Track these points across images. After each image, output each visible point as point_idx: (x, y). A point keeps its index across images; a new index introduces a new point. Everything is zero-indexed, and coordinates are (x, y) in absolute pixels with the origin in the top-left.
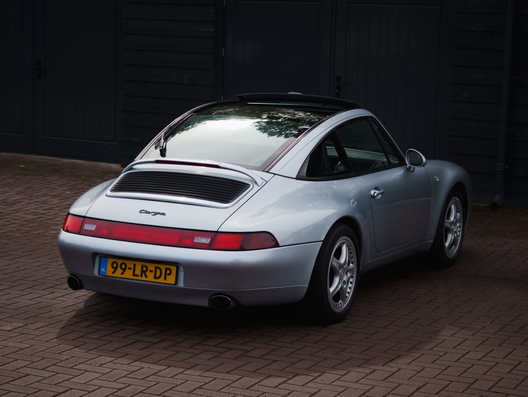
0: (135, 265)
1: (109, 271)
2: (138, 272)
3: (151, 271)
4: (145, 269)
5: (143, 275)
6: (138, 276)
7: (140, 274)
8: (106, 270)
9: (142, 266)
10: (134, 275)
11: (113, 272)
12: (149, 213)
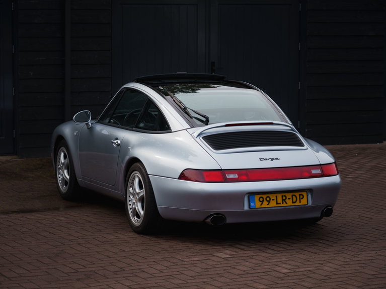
0: (276, 197)
1: (258, 204)
2: (280, 200)
3: (289, 199)
4: (284, 198)
5: (284, 202)
6: (280, 204)
8: (255, 204)
9: (282, 196)
10: (277, 203)
11: (261, 205)
12: (266, 159)
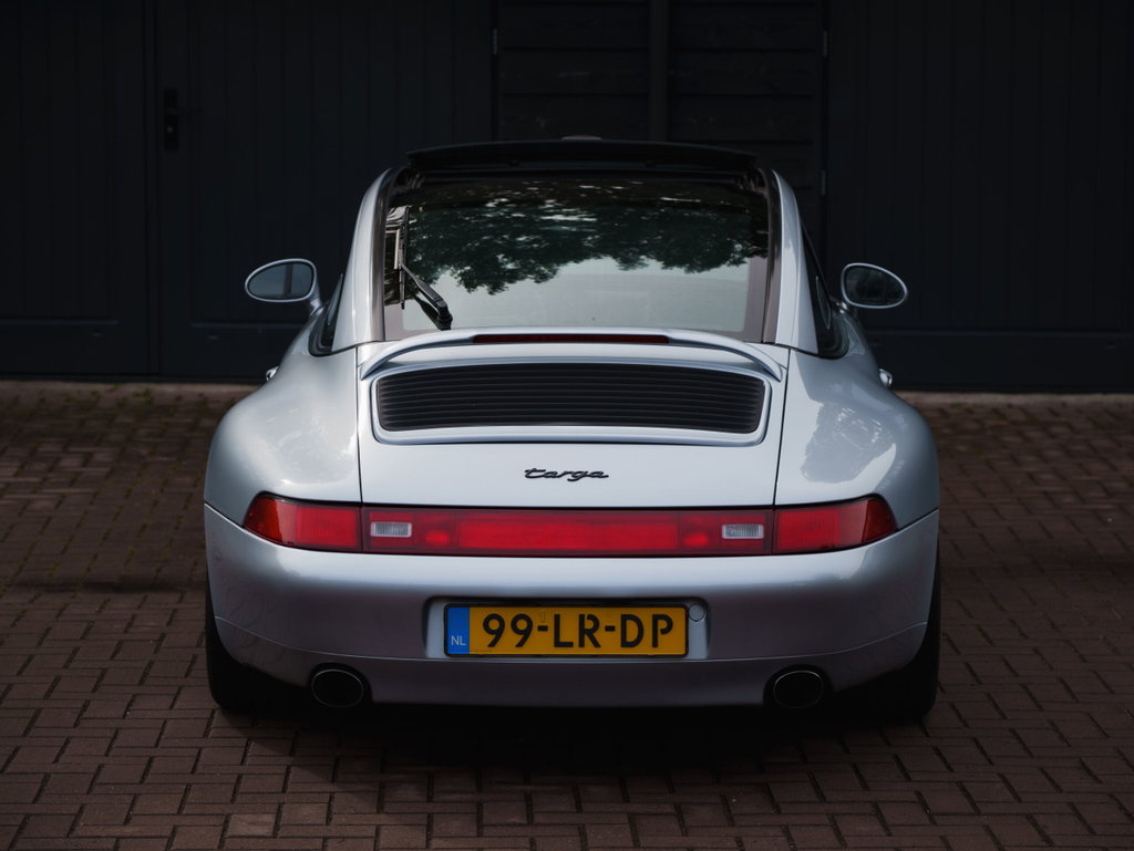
0: (557, 618)
1: (479, 642)
2: (570, 632)
3: (610, 629)
5: (587, 641)
6: (570, 645)
7: (575, 639)
8: (466, 640)
9: (581, 617)
10: (558, 644)
11: (492, 644)
12: (553, 475)
